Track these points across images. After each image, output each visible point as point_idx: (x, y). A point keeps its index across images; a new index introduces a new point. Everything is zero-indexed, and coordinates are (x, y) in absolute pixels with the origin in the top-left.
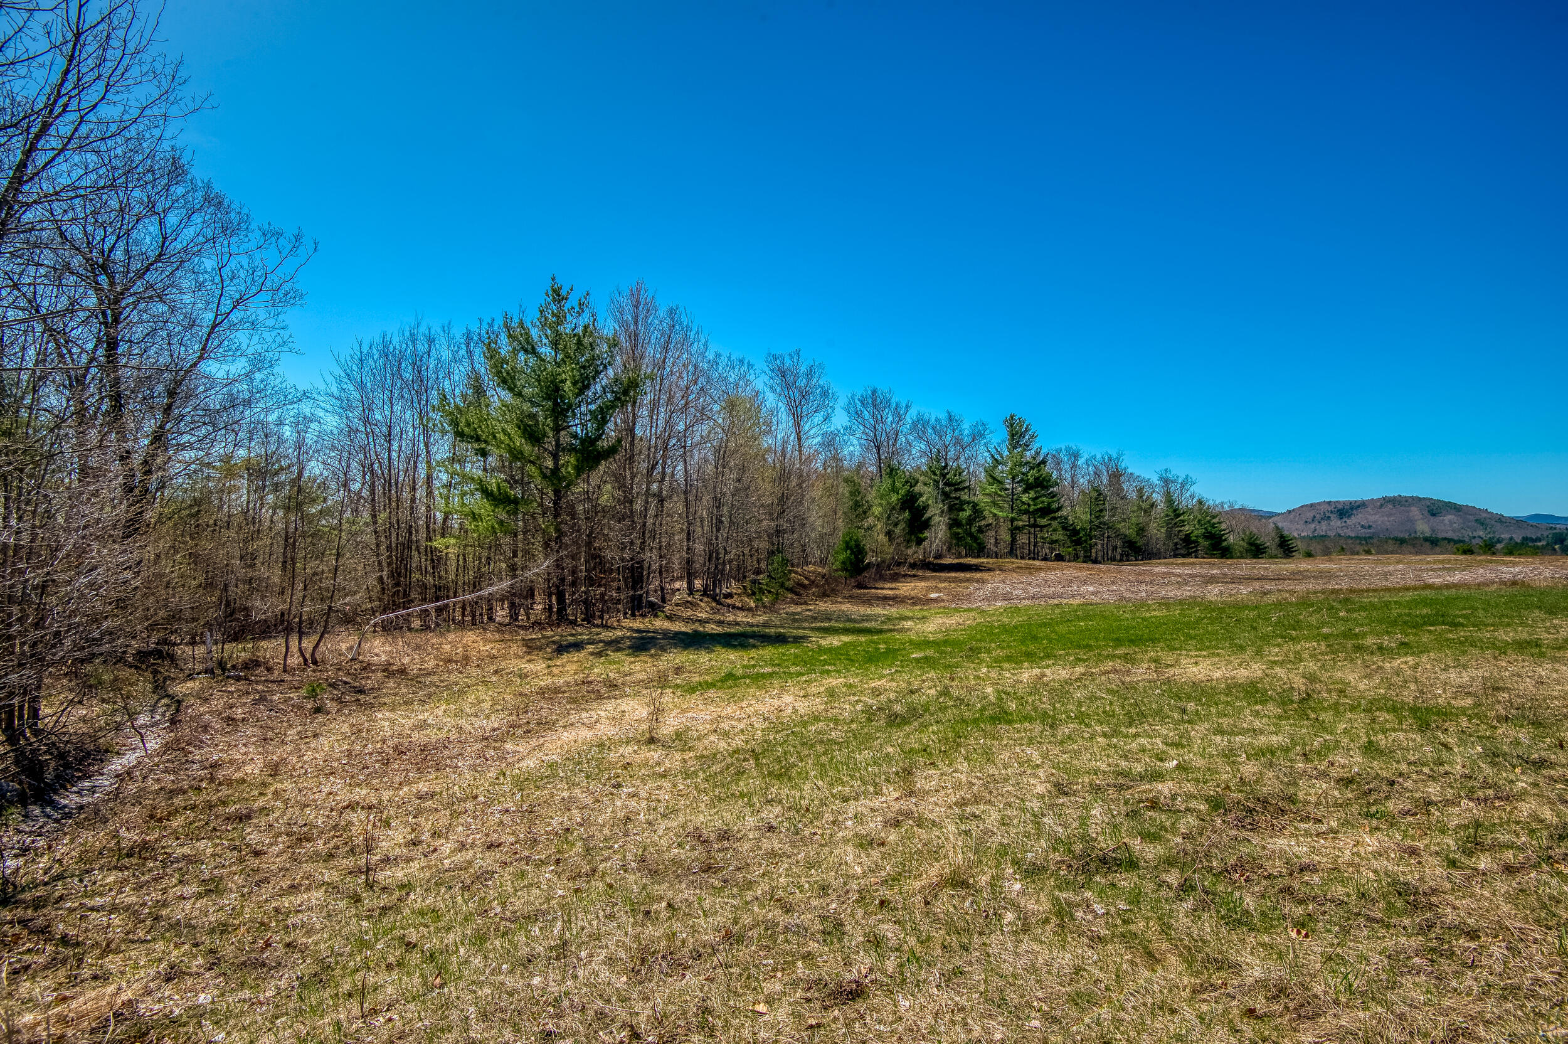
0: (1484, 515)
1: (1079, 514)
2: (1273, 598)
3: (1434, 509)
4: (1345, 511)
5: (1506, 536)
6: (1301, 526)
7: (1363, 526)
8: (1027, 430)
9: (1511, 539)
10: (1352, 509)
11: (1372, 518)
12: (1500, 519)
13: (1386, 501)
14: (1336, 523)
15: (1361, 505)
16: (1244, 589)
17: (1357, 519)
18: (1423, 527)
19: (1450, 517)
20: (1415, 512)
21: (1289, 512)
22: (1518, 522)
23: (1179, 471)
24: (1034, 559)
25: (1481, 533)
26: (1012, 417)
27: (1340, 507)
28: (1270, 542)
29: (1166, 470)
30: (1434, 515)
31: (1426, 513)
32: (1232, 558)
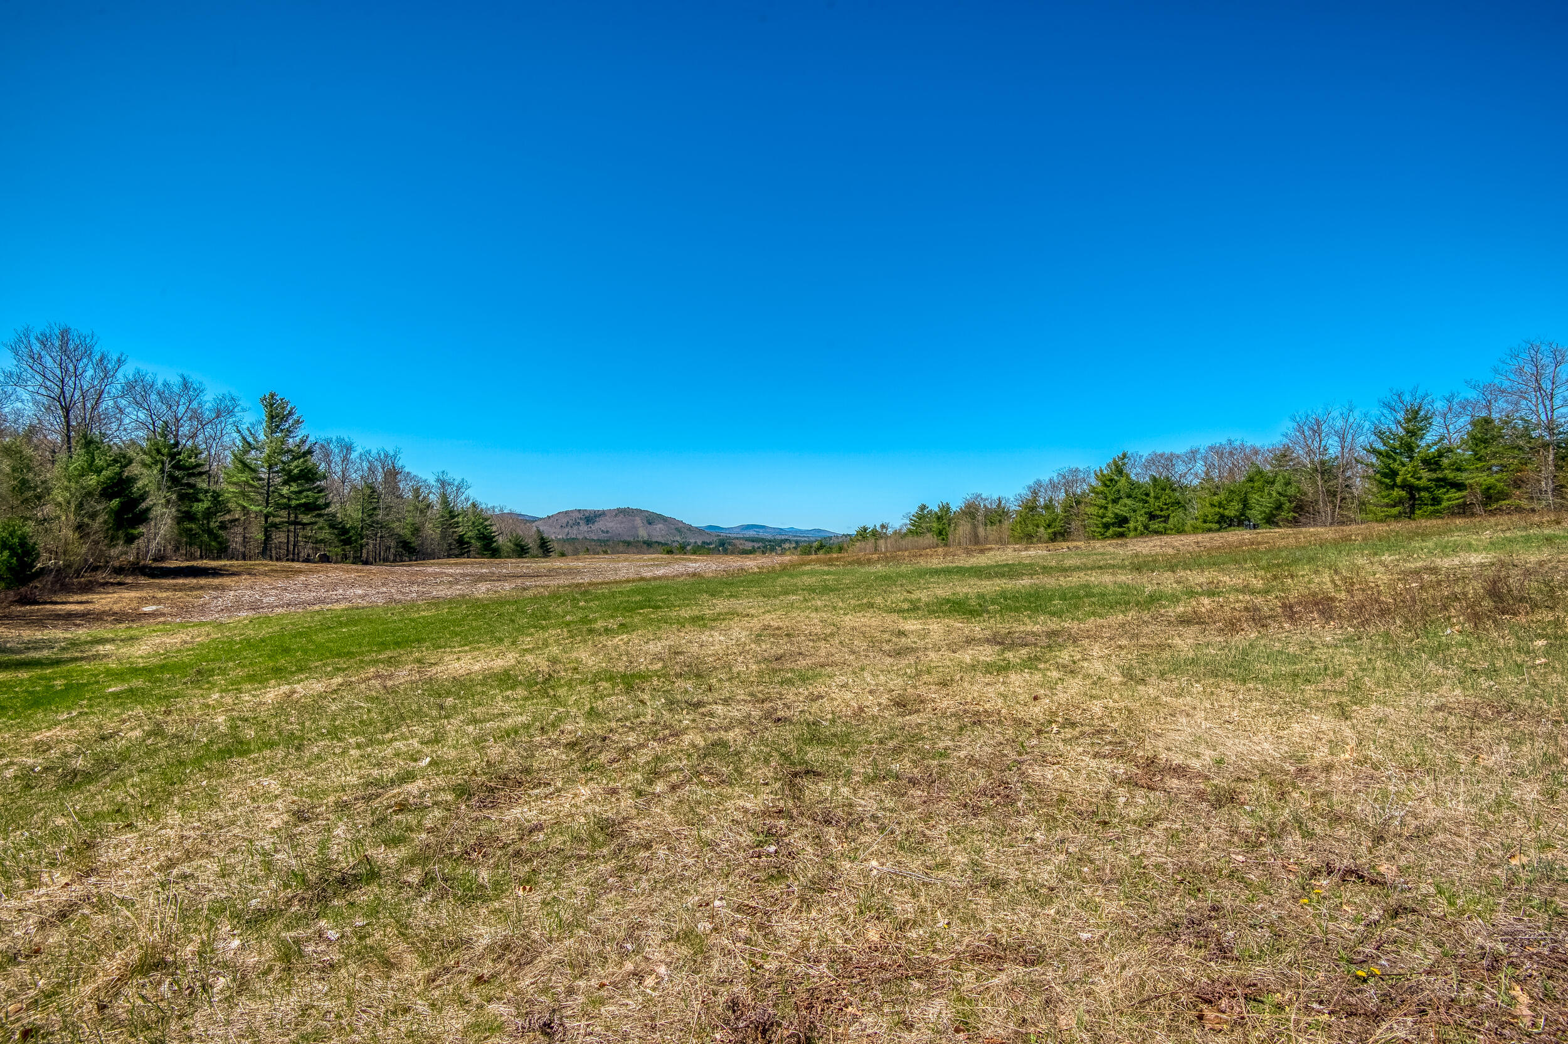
0: (681, 525)
1: (351, 513)
2: (529, 593)
3: (651, 519)
4: (591, 518)
5: (692, 541)
6: (558, 530)
7: (603, 531)
8: (290, 413)
9: (696, 542)
10: (595, 516)
11: (611, 524)
12: (690, 528)
13: (620, 511)
14: (584, 528)
15: (602, 514)
16: (507, 586)
17: (599, 525)
18: (643, 533)
19: (660, 526)
20: (638, 521)
21: (549, 517)
22: (700, 531)
23: (455, 475)
24: (293, 560)
25: (678, 538)
26: (272, 396)
27: (587, 514)
28: (532, 543)
29: (443, 472)
30: (650, 524)
31: (645, 522)
32: (500, 557)
